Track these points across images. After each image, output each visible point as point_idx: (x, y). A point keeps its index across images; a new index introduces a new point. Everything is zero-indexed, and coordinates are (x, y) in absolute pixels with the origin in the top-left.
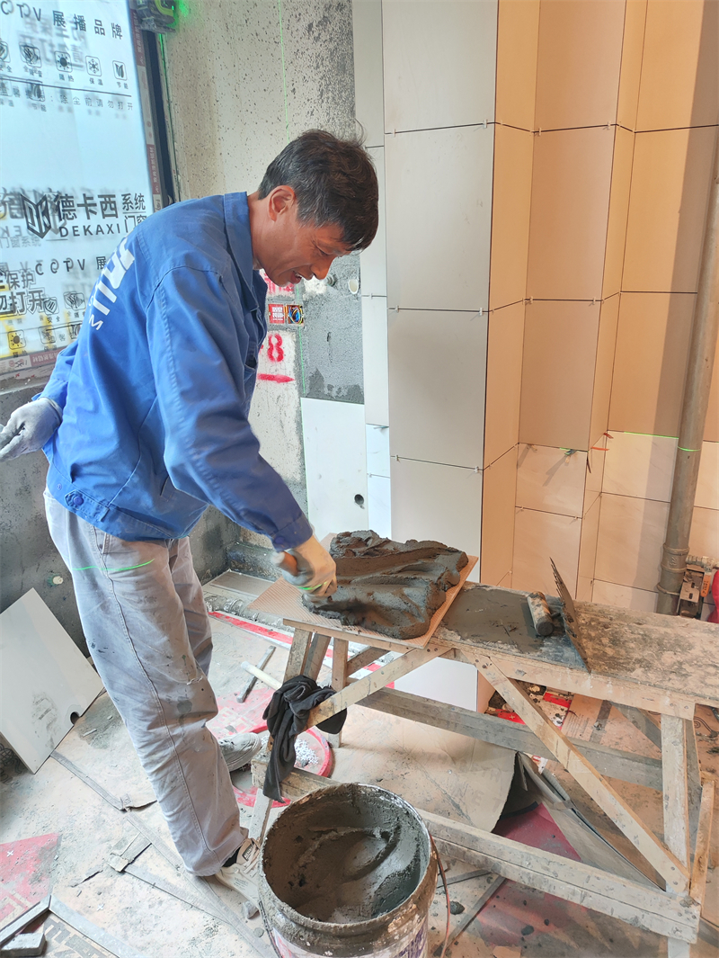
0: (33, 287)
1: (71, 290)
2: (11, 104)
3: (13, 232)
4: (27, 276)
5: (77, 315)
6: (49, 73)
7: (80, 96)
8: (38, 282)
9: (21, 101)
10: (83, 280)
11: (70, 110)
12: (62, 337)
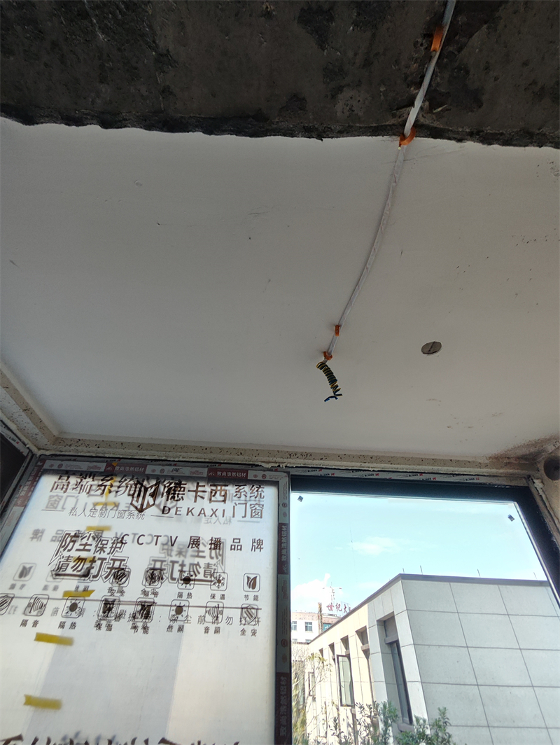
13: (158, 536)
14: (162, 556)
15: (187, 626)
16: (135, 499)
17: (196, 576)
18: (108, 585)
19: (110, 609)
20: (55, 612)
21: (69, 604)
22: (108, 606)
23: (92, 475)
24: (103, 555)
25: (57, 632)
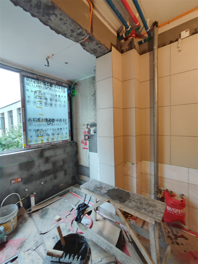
0: (46, 133)
1: (53, 133)
2: (47, 106)
3: (44, 124)
4: (46, 131)
5: (53, 137)
6: (54, 102)
7: (58, 105)
8: (48, 132)
9: (49, 106)
10: (55, 132)
11: (56, 107)
12: (50, 140)
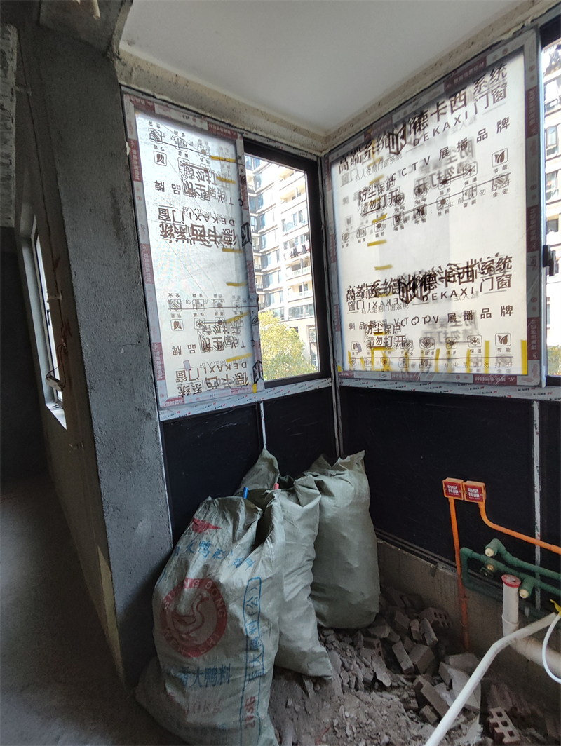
13: (415, 164)
14: (422, 175)
15: (450, 209)
16: (391, 147)
17: (450, 175)
18: (393, 207)
19: (399, 219)
20: (372, 232)
21: (376, 225)
22: (397, 218)
23: (358, 149)
24: (384, 193)
25: (376, 240)
